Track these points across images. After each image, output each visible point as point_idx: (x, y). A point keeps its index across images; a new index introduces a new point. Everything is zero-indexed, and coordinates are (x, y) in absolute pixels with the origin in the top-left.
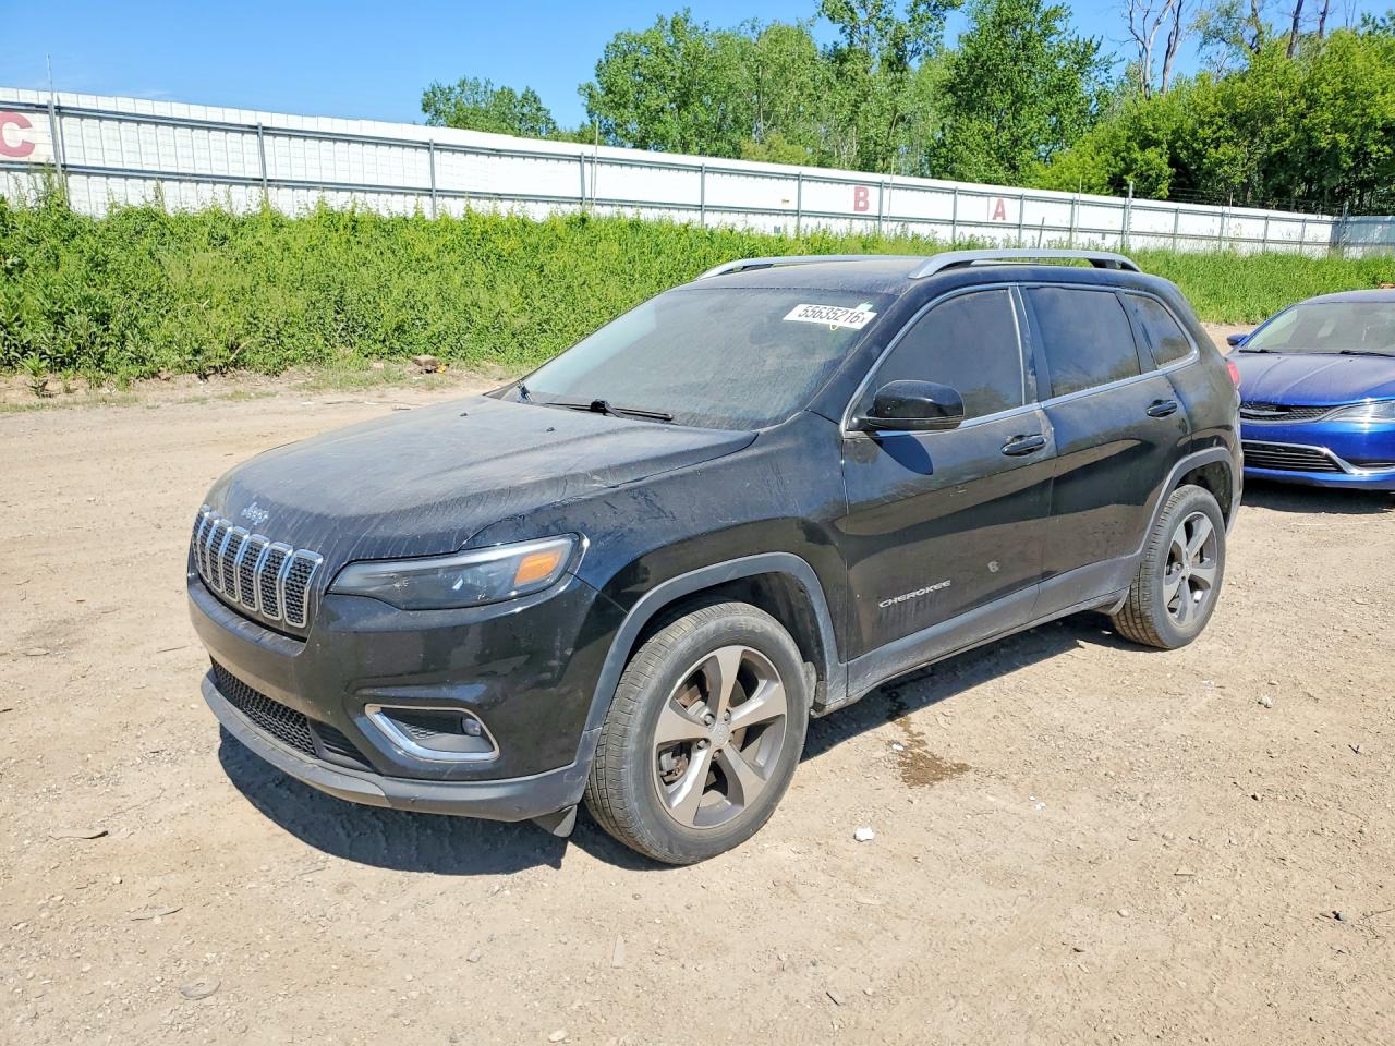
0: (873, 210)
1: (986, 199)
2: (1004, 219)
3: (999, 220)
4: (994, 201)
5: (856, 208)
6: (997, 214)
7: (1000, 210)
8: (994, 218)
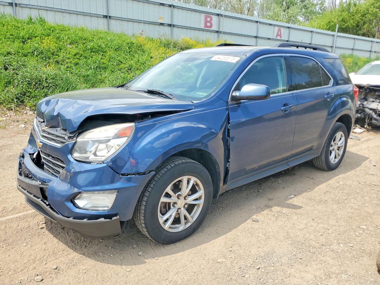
0: (214, 28)
1: (273, 27)
2: (281, 37)
3: (279, 38)
4: (276, 29)
5: (206, 26)
6: (277, 35)
7: (279, 34)
8: (276, 37)
